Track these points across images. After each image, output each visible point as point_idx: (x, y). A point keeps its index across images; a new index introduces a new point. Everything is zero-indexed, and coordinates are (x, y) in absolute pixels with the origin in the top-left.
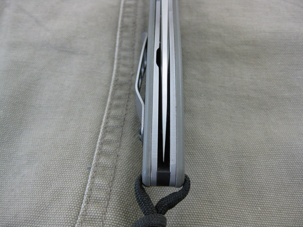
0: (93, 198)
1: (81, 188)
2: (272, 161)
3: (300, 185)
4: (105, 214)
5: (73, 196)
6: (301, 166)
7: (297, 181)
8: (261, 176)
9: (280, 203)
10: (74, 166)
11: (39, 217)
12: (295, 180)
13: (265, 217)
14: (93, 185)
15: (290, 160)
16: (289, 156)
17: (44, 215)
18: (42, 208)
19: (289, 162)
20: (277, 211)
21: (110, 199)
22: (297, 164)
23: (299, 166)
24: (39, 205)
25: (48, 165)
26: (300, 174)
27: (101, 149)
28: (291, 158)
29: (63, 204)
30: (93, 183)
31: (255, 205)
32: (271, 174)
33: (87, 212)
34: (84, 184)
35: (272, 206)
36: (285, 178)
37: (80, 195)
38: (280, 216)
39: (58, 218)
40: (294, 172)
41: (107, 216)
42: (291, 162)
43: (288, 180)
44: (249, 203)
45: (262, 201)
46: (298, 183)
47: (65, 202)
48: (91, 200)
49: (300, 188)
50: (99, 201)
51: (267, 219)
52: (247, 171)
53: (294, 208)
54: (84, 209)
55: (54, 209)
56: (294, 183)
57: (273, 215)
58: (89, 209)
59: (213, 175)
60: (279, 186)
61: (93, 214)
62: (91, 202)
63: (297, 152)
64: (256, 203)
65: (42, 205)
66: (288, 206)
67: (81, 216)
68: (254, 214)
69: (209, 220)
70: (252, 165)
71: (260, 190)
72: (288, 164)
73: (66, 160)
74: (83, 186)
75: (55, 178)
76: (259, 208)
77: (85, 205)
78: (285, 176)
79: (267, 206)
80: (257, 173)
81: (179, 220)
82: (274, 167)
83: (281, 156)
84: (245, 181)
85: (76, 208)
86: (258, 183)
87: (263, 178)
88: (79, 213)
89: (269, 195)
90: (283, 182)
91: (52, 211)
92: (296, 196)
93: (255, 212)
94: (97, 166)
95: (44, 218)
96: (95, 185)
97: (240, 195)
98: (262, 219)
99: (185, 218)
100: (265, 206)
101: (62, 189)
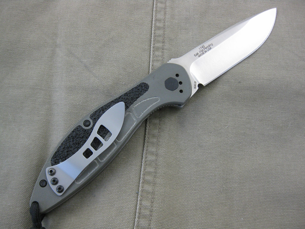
0: (142, 215)
1: (134, 207)
2: (254, 185)
3: (270, 202)
4: (150, 225)
5: (129, 213)
6: (273, 189)
7: (269, 199)
8: (246, 196)
9: (256, 214)
10: (127, 191)
11: (109, 225)
12: (268, 199)
13: (245, 224)
14: (141, 205)
15: (266, 185)
16: (267, 182)
17: (112, 225)
18: (111, 220)
19: (266, 186)
20: (253, 220)
21: (152, 215)
22: (271, 188)
23: (271, 189)
24: (108, 218)
25: (110, 190)
26: (271, 195)
27: (144, 179)
28: (267, 183)
29: (124, 218)
30: (141, 204)
31: (240, 216)
32: (252, 195)
33: (139, 224)
34: (136, 205)
35: (250, 217)
36: (261, 197)
37: (134, 212)
38: (255, 223)
39: (121, 227)
40: (268, 193)
41: (151, 226)
42: (267, 186)
43: (263, 199)
44: (236, 215)
45: (244, 214)
46: (270, 201)
47: (125, 217)
48: (141, 216)
49: (270, 204)
50: (145, 217)
51: (246, 226)
52: (237, 193)
53: (264, 218)
54: (137, 222)
55: (119, 221)
56: (267, 201)
57: (250, 223)
58: (140, 222)
59: (215, 196)
60: (257, 203)
61: (143, 226)
62: (141, 217)
63: (272, 180)
64: (241, 215)
65: (110, 218)
66: (261, 216)
67: (136, 227)
68: (238, 222)
69: (211, 227)
70: (241, 189)
71: (244, 206)
72: (265, 188)
73: (122, 187)
74: (135, 206)
75: (116, 199)
76: (242, 218)
77: (137, 219)
78: (262, 196)
79: (247, 217)
80: (244, 194)
81: (193, 227)
82: (255, 190)
83: (261, 182)
84: (235, 200)
85: (132, 221)
86: (243, 202)
87: (246, 198)
88: (134, 224)
89: (249, 210)
90: (260, 200)
91: (117, 222)
92: (267, 209)
93: (239, 221)
94: (142, 192)
95: (113, 227)
96: (142, 205)
97: (231, 210)
98: (243, 225)
99: (197, 225)
100: (246, 217)
101: (122, 207)
